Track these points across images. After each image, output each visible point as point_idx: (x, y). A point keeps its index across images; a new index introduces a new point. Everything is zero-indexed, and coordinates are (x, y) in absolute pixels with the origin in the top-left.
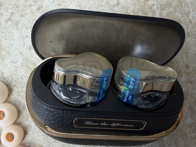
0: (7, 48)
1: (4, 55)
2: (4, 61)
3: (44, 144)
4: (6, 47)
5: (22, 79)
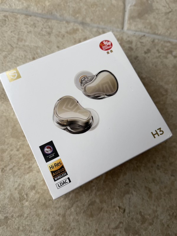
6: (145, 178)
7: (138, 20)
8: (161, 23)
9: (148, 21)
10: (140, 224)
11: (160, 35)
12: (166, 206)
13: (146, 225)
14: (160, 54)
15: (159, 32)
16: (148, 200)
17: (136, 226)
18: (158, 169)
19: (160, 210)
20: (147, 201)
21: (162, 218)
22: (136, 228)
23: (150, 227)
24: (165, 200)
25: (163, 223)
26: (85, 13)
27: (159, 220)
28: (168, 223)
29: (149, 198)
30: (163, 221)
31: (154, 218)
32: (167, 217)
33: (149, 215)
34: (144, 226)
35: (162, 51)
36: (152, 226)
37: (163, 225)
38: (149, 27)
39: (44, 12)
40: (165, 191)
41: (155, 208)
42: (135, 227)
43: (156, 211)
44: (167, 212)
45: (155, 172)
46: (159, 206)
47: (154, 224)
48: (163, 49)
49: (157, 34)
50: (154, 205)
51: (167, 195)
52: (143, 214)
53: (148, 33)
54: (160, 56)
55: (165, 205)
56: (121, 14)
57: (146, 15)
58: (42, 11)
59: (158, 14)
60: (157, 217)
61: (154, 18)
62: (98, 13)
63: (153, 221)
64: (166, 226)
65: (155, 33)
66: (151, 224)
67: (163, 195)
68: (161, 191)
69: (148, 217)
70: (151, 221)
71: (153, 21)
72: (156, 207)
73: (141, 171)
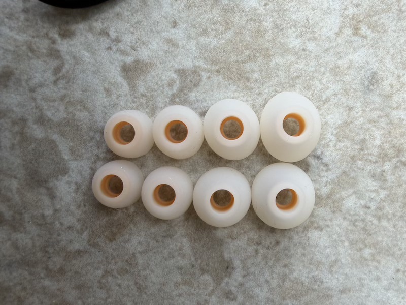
0: (375, 264)
1: (361, 249)
2: (346, 244)
3: (114, 247)
4: (379, 262)
5: (285, 266)
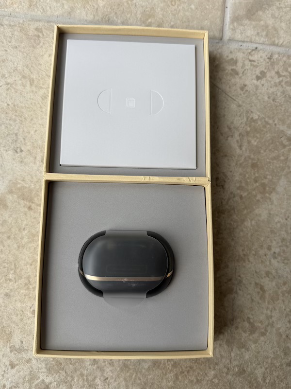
6: (256, 272)
7: (246, 22)
8: (283, 25)
9: (262, 23)
10: (248, 335)
11: (282, 46)
12: (285, 310)
13: (256, 335)
14: (281, 79)
15: (281, 41)
16: (260, 301)
17: (242, 336)
18: (275, 258)
19: (276, 315)
20: (258, 303)
21: (279, 326)
22: (243, 339)
23: (262, 338)
24: (283, 301)
25: (280, 333)
26: (161, 16)
27: (274, 329)
28: (287, 332)
29: (260, 299)
30: (281, 331)
31: (268, 326)
32: (286, 325)
33: (261, 322)
34: (253, 337)
35: (285, 73)
36: (265, 337)
37: (281, 335)
38: (264, 33)
39: (97, 18)
40: (285, 289)
41: (269, 312)
42: (241, 339)
43: (271, 317)
44: (286, 317)
45: (270, 261)
46: (275, 309)
47: (268, 334)
48: (287, 71)
49: (277, 45)
50: (267, 308)
51: (287, 295)
52: (252, 321)
53: (263, 44)
54: (280, 83)
55: (284, 308)
56: (219, 13)
57: (260, 13)
58: (94, 15)
59: (279, 8)
60: (272, 325)
61: (273, 16)
62: (181, 14)
63: (266, 331)
64: (284, 336)
65: (273, 44)
66: (263, 334)
67: (281, 295)
68: (279, 288)
69: (260, 325)
70: (263, 330)
71: (270, 22)
72: (271, 311)
73: (249, 261)
